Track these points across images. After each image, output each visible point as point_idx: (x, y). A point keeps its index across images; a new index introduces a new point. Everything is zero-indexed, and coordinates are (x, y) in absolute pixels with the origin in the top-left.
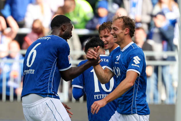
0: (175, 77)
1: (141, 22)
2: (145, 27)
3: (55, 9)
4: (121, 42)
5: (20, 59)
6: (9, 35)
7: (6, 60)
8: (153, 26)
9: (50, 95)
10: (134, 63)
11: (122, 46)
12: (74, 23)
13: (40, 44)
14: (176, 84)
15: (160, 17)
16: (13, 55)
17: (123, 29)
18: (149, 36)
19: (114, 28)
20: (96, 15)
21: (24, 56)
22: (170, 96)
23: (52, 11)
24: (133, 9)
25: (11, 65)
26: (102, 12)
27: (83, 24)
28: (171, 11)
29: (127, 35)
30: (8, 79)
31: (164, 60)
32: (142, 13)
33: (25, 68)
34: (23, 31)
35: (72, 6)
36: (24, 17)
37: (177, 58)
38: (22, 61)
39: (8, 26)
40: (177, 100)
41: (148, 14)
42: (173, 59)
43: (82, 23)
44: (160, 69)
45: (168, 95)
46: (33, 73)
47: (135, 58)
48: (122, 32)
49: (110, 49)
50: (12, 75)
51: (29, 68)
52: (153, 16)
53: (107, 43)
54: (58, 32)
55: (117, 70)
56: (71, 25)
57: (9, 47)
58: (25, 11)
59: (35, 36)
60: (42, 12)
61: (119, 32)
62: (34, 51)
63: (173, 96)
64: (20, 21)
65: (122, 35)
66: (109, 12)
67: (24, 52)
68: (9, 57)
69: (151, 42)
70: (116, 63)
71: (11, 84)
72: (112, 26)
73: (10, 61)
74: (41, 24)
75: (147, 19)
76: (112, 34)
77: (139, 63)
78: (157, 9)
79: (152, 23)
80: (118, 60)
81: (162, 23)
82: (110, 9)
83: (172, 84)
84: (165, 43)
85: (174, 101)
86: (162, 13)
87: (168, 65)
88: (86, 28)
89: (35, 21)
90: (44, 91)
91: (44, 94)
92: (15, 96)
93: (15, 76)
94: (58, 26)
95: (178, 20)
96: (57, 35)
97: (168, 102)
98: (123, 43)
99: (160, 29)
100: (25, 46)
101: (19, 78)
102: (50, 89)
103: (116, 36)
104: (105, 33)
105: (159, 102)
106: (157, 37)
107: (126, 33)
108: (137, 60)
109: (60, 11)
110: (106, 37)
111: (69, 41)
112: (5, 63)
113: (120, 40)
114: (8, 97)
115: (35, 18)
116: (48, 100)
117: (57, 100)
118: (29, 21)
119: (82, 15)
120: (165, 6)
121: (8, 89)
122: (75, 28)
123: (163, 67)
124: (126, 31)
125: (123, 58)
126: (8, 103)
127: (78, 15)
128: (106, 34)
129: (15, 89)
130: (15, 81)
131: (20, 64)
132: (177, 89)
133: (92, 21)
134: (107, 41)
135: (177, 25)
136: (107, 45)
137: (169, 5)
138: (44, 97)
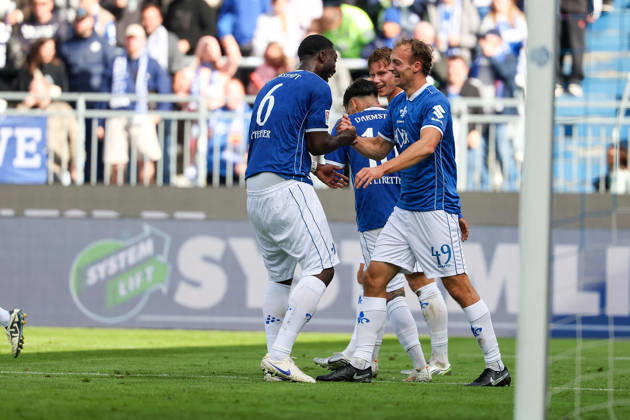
0: (519, 143)
1: (459, 47)
2: (466, 54)
3: (307, 24)
4: (407, 84)
5: (246, 111)
6: (224, 69)
7: (220, 114)
8: (479, 54)
9: (298, 177)
10: (435, 117)
11: (410, 91)
12: (339, 50)
13: (281, 85)
14: (520, 156)
15: (492, 38)
16: (232, 104)
17: (411, 63)
18: (473, 72)
19: (395, 61)
20: (380, 34)
21: (251, 106)
22: (511, 178)
23: (302, 28)
24: (445, 24)
25: (228, 122)
26: (391, 29)
27: (357, 51)
28: (512, 26)
29: (418, 74)
30: (223, 148)
31: (498, 113)
32: (461, 31)
33: (254, 126)
34: (250, 62)
35: (336, 19)
36: (251, 37)
37: (521, 109)
38: (249, 115)
39: (224, 52)
40: (522, 185)
41: (471, 32)
42: (513, 111)
43: (354, 47)
44: (492, 131)
45: (507, 176)
46: (268, 136)
47: (435, 108)
48: (409, 69)
49: (389, 96)
50: (230, 140)
51: (260, 128)
52: (480, 37)
53: (384, 85)
54: (313, 64)
55: (402, 135)
56: (334, 52)
57: (227, 91)
58: (254, 26)
59: (270, 72)
60: (284, 28)
61: (404, 67)
62: (269, 97)
63: (515, 177)
64: (246, 45)
65: (408, 74)
66: (403, 30)
67: (252, 99)
68: (225, 108)
69: (475, 82)
70: (398, 122)
71: (229, 156)
72: (393, 57)
73: (227, 115)
74: (281, 49)
75: (470, 41)
76: (392, 71)
77: (442, 116)
78: (488, 23)
79: (479, 49)
80: (402, 116)
81: (495, 49)
82: (404, 22)
83: (513, 157)
84: (500, 85)
85: (517, 186)
86: (496, 32)
87: (505, 123)
88: (362, 56)
89: (270, 45)
90: (287, 169)
91: (287, 174)
92: (236, 178)
93: (236, 141)
94: (312, 54)
95: (525, 44)
96: (311, 72)
97: (507, 188)
98: (410, 87)
99: (490, 59)
100: (251, 88)
101: (243, 145)
102: (298, 167)
103: (398, 75)
104: (380, 67)
105: (489, 188)
106: (485, 74)
107: (417, 69)
108: (439, 111)
109: (315, 26)
110: (381, 73)
111: (331, 82)
112: (219, 120)
113: (404, 82)
114: (223, 180)
115: (272, 40)
116: (293, 184)
117: (308, 185)
118: (259, 44)
119: (353, 35)
120: (502, 18)
121: (223, 164)
122: (343, 57)
123: (498, 125)
124: (416, 67)
125: (412, 111)
126: (222, 189)
127: (347, 34)
128: (382, 69)
129: (234, 165)
130: (235, 151)
131: (245, 120)
132: (523, 164)
133: (372, 44)
134: (383, 81)
135: (523, 53)
136: (384, 89)
137: (510, 15)
138: (286, 179)
